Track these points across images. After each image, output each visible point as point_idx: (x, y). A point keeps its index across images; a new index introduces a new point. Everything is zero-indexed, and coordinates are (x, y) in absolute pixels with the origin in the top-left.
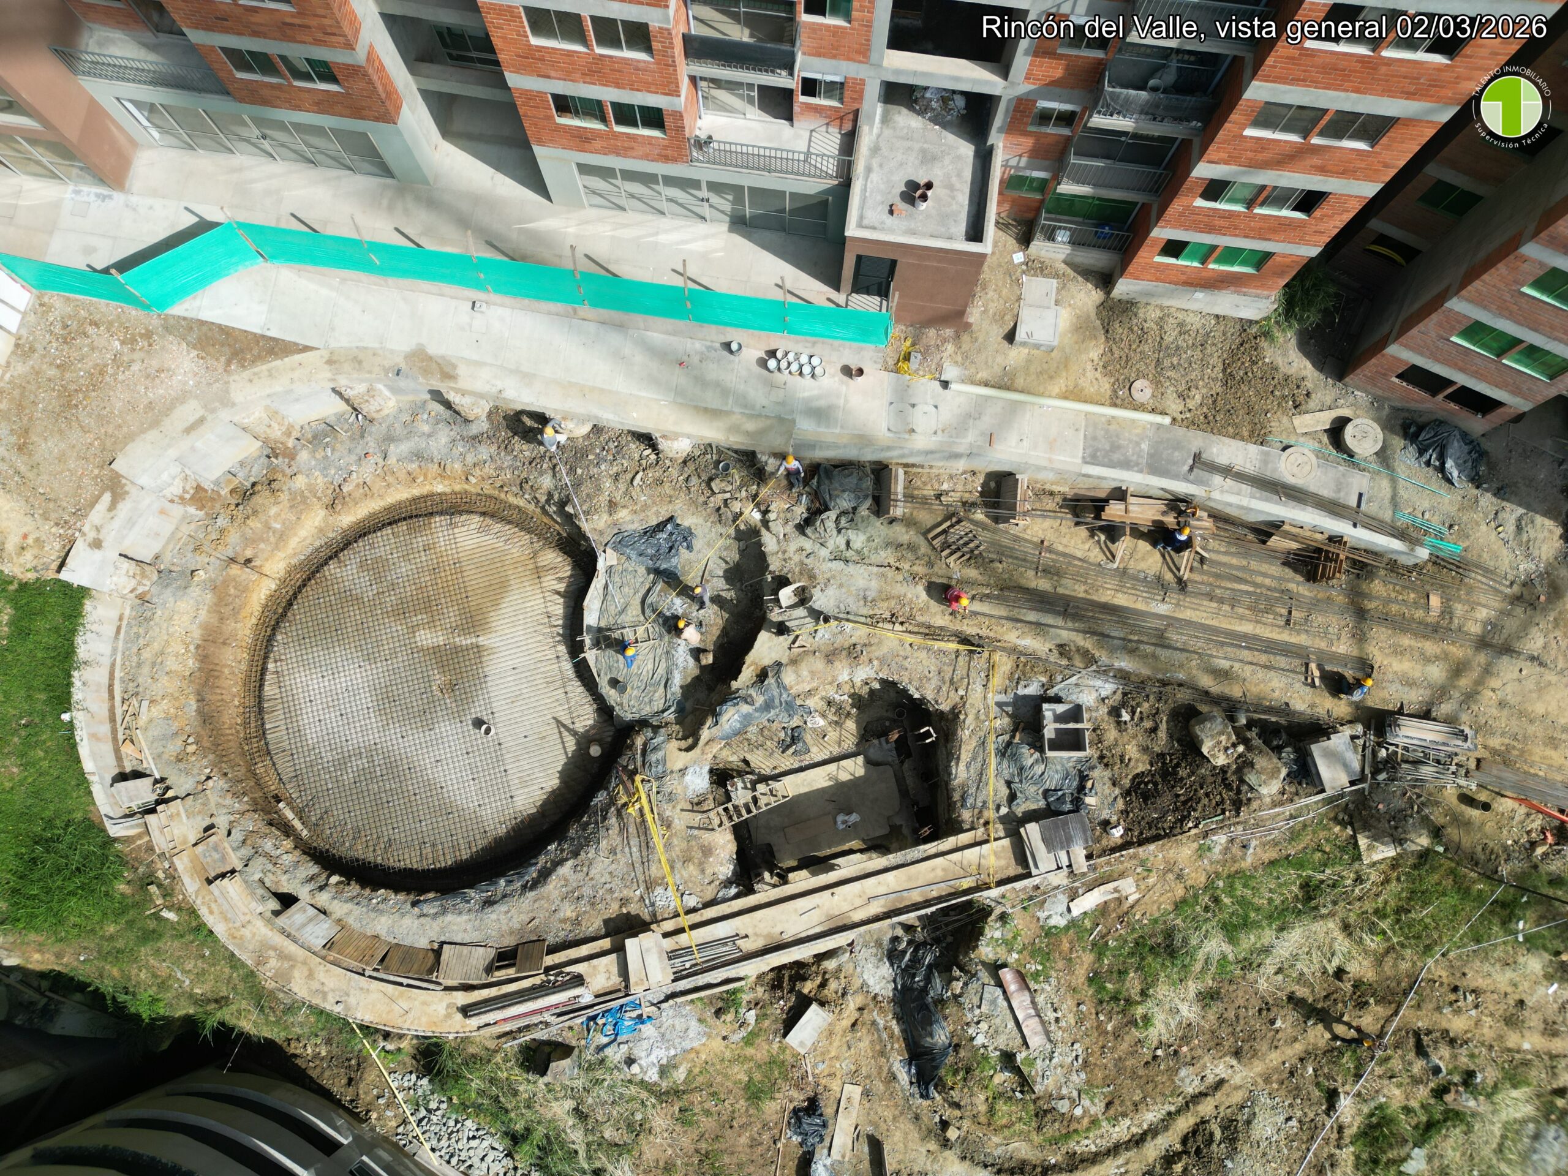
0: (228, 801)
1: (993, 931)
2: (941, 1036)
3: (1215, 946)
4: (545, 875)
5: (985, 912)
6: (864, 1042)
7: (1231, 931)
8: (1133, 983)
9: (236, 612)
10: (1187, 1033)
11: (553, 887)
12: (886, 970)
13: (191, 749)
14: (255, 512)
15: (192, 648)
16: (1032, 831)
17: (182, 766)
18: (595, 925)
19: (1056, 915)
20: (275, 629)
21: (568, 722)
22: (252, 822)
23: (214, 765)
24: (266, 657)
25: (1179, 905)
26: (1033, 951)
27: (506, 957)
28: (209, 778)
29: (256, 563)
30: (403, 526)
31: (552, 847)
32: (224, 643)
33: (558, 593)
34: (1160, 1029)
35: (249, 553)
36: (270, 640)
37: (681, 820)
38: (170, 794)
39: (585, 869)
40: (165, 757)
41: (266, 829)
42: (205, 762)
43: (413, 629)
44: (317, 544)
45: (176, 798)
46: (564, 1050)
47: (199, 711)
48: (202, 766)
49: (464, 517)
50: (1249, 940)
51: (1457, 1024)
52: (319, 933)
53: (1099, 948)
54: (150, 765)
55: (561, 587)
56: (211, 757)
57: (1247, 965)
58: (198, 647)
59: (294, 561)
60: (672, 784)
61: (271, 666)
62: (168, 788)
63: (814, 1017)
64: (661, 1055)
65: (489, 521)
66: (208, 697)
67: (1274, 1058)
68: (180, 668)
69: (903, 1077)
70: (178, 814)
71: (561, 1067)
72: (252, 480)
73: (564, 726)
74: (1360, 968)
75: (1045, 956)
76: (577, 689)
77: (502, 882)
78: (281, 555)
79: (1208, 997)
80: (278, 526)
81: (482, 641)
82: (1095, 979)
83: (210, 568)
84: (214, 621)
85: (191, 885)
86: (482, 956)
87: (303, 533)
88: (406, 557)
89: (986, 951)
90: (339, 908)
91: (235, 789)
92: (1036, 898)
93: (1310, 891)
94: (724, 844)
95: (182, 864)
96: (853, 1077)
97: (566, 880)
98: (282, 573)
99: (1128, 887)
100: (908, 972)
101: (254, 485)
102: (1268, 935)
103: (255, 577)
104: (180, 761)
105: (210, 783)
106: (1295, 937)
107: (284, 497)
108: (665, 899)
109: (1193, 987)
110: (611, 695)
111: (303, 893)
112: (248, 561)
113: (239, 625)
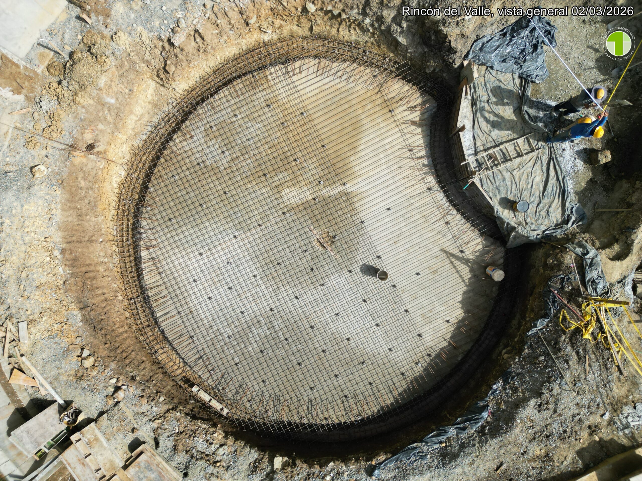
0: (145, 406)
4: (504, 418)
9: (93, 206)
11: (518, 430)
13: (88, 363)
14: (82, 87)
15: (57, 253)
17: (84, 384)
20: (137, 215)
21: (456, 252)
22: (176, 422)
23: (119, 373)
24: (136, 247)
28: (117, 389)
29: (99, 148)
30: (238, 85)
31: (498, 386)
32: (90, 241)
33: (414, 123)
35: (88, 138)
36: (135, 227)
38: (81, 418)
39: (551, 406)
40: (63, 378)
41: (192, 426)
42: (108, 372)
43: (278, 189)
44: (155, 120)
45: (88, 421)
47: (85, 320)
48: (106, 378)
49: (297, 64)
54: (49, 391)
55: (416, 116)
56: (113, 365)
58: (63, 251)
59: (137, 143)
61: (144, 254)
62: (77, 412)
65: (323, 62)
66: (91, 302)
68: (50, 278)
70: (97, 439)
72: (68, 49)
73: (453, 255)
77: (452, 431)
78: (122, 137)
80: (113, 101)
81: (349, 187)
83: (51, 160)
84: (73, 219)
87: (138, 110)
88: (250, 117)
91: (148, 392)
97: (531, 421)
98: (128, 157)
101: (71, 54)
103: (102, 164)
104: (80, 378)
105: (120, 395)
107: (110, 62)
110: (506, 216)
112: (90, 147)
113: (100, 219)
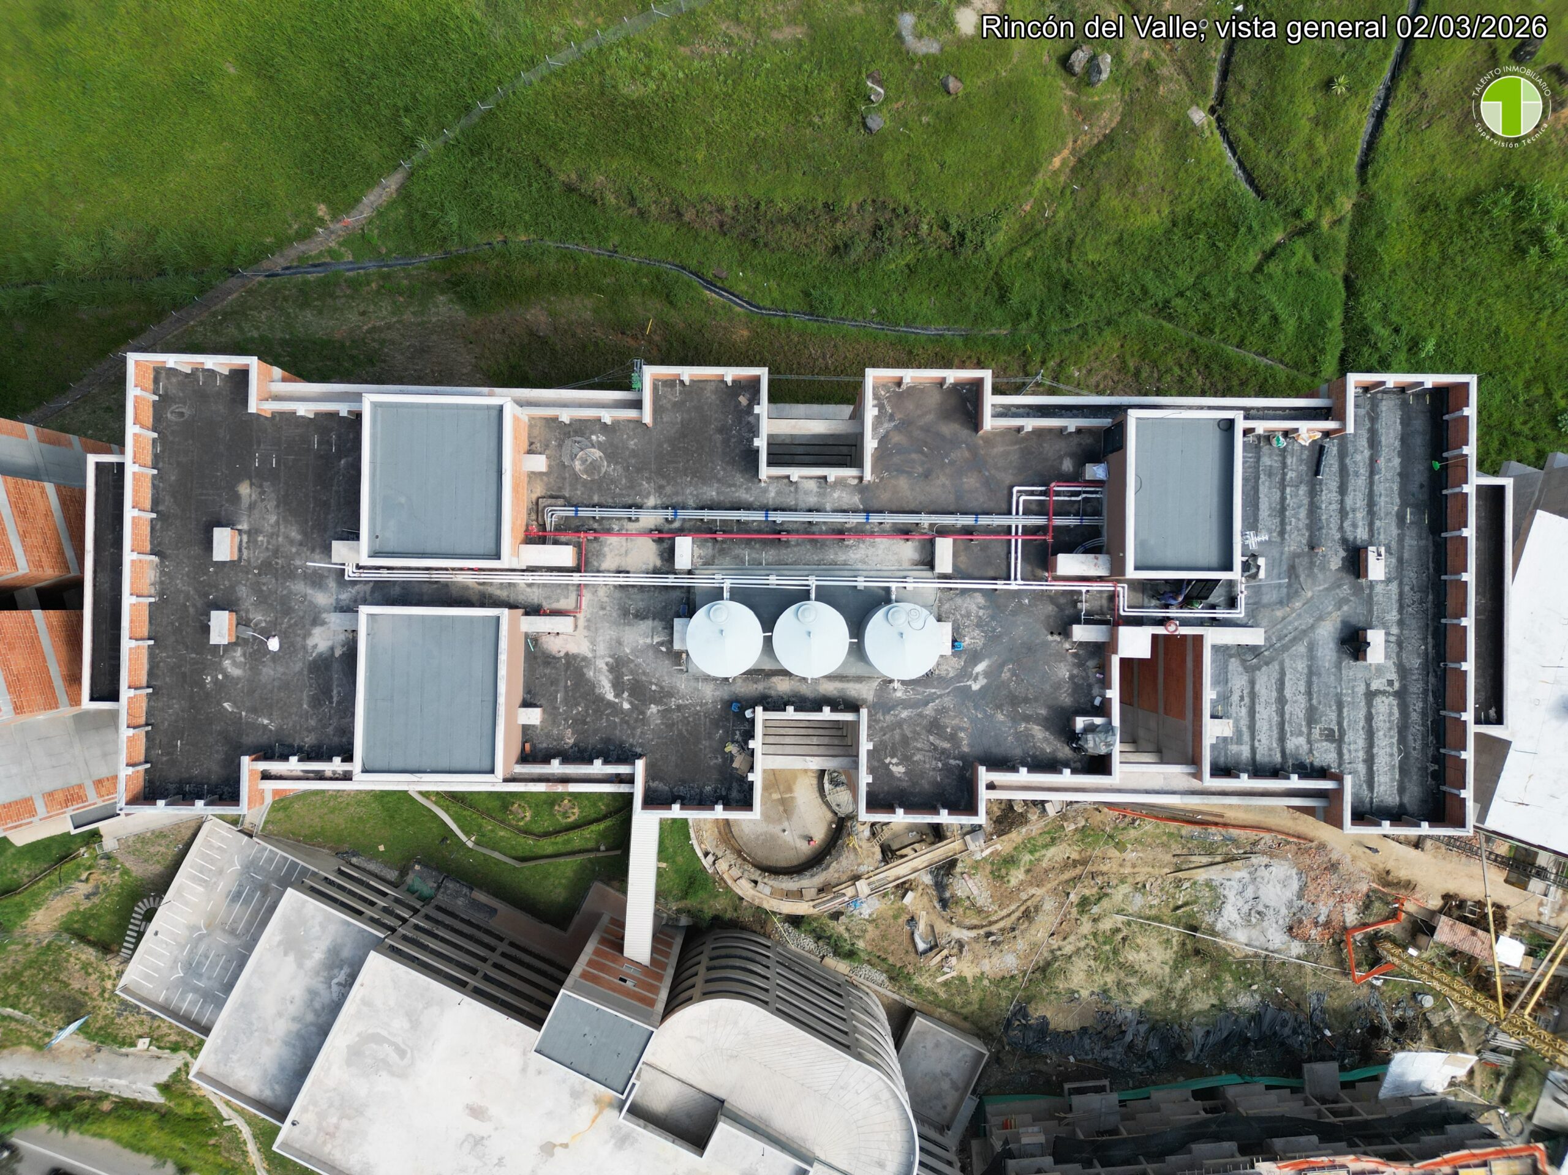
0: (732, 856)
1: (960, 865)
2: (947, 895)
3: (1027, 857)
4: (828, 866)
5: (956, 860)
6: (926, 899)
7: (1031, 852)
8: (1003, 872)
10: (1021, 883)
11: (831, 869)
12: (929, 877)
13: (719, 843)
16: (968, 838)
17: (718, 848)
18: (844, 878)
19: (978, 857)
22: (740, 861)
23: (725, 847)
25: (1015, 848)
26: (973, 868)
27: (821, 890)
28: (725, 850)
31: (827, 857)
33: (813, 777)
34: (1014, 882)
37: (865, 844)
39: (840, 863)
40: (714, 846)
41: (742, 862)
45: (720, 858)
46: (842, 913)
48: (723, 847)
50: (1037, 855)
51: (1104, 869)
52: (767, 890)
53: (992, 864)
54: (709, 849)
56: (723, 844)
57: (1038, 860)
60: (861, 835)
62: (717, 856)
63: (910, 895)
64: (869, 911)
67: (1049, 886)
69: (938, 906)
70: (722, 863)
71: (842, 918)
73: (823, 819)
74: (1075, 856)
75: (976, 868)
76: (824, 807)
77: (814, 869)
79: (1028, 871)
81: (792, 795)
82: (992, 872)
85: (730, 882)
86: (814, 891)
89: (959, 869)
90: (771, 883)
91: (732, 852)
92: (972, 854)
93: (1053, 840)
94: (877, 850)
95: (725, 876)
96: (923, 909)
97: (835, 866)
99: (999, 847)
100: (936, 876)
102: (1043, 852)
106: (1052, 851)
108: (863, 869)
109: (1022, 870)
110: (836, 808)
111: (759, 879)
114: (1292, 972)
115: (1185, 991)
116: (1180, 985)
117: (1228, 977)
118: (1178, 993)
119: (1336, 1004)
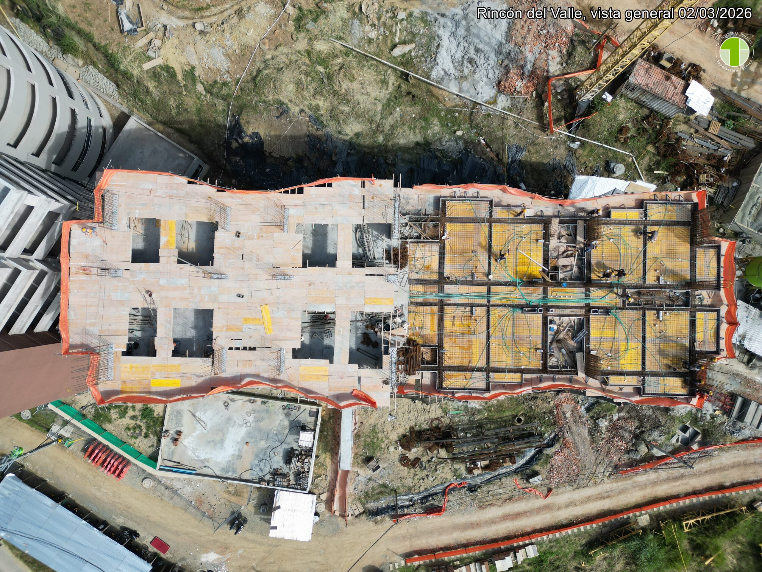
114: (496, 122)
115: (393, 127)
116: (389, 121)
117: (436, 121)
118: (387, 127)
119: (534, 158)
